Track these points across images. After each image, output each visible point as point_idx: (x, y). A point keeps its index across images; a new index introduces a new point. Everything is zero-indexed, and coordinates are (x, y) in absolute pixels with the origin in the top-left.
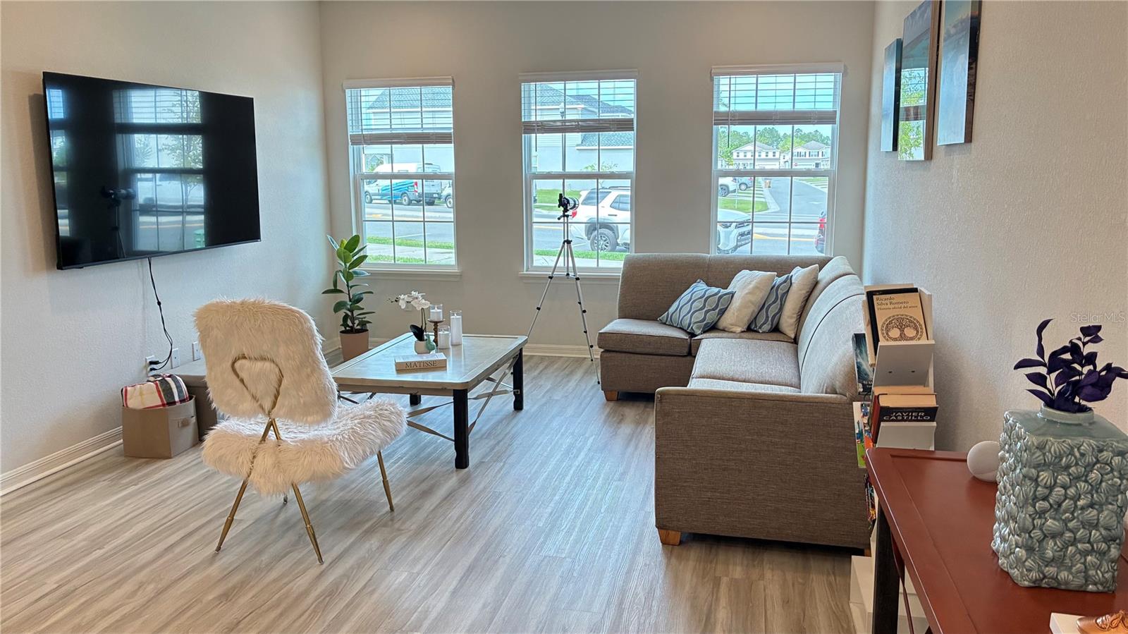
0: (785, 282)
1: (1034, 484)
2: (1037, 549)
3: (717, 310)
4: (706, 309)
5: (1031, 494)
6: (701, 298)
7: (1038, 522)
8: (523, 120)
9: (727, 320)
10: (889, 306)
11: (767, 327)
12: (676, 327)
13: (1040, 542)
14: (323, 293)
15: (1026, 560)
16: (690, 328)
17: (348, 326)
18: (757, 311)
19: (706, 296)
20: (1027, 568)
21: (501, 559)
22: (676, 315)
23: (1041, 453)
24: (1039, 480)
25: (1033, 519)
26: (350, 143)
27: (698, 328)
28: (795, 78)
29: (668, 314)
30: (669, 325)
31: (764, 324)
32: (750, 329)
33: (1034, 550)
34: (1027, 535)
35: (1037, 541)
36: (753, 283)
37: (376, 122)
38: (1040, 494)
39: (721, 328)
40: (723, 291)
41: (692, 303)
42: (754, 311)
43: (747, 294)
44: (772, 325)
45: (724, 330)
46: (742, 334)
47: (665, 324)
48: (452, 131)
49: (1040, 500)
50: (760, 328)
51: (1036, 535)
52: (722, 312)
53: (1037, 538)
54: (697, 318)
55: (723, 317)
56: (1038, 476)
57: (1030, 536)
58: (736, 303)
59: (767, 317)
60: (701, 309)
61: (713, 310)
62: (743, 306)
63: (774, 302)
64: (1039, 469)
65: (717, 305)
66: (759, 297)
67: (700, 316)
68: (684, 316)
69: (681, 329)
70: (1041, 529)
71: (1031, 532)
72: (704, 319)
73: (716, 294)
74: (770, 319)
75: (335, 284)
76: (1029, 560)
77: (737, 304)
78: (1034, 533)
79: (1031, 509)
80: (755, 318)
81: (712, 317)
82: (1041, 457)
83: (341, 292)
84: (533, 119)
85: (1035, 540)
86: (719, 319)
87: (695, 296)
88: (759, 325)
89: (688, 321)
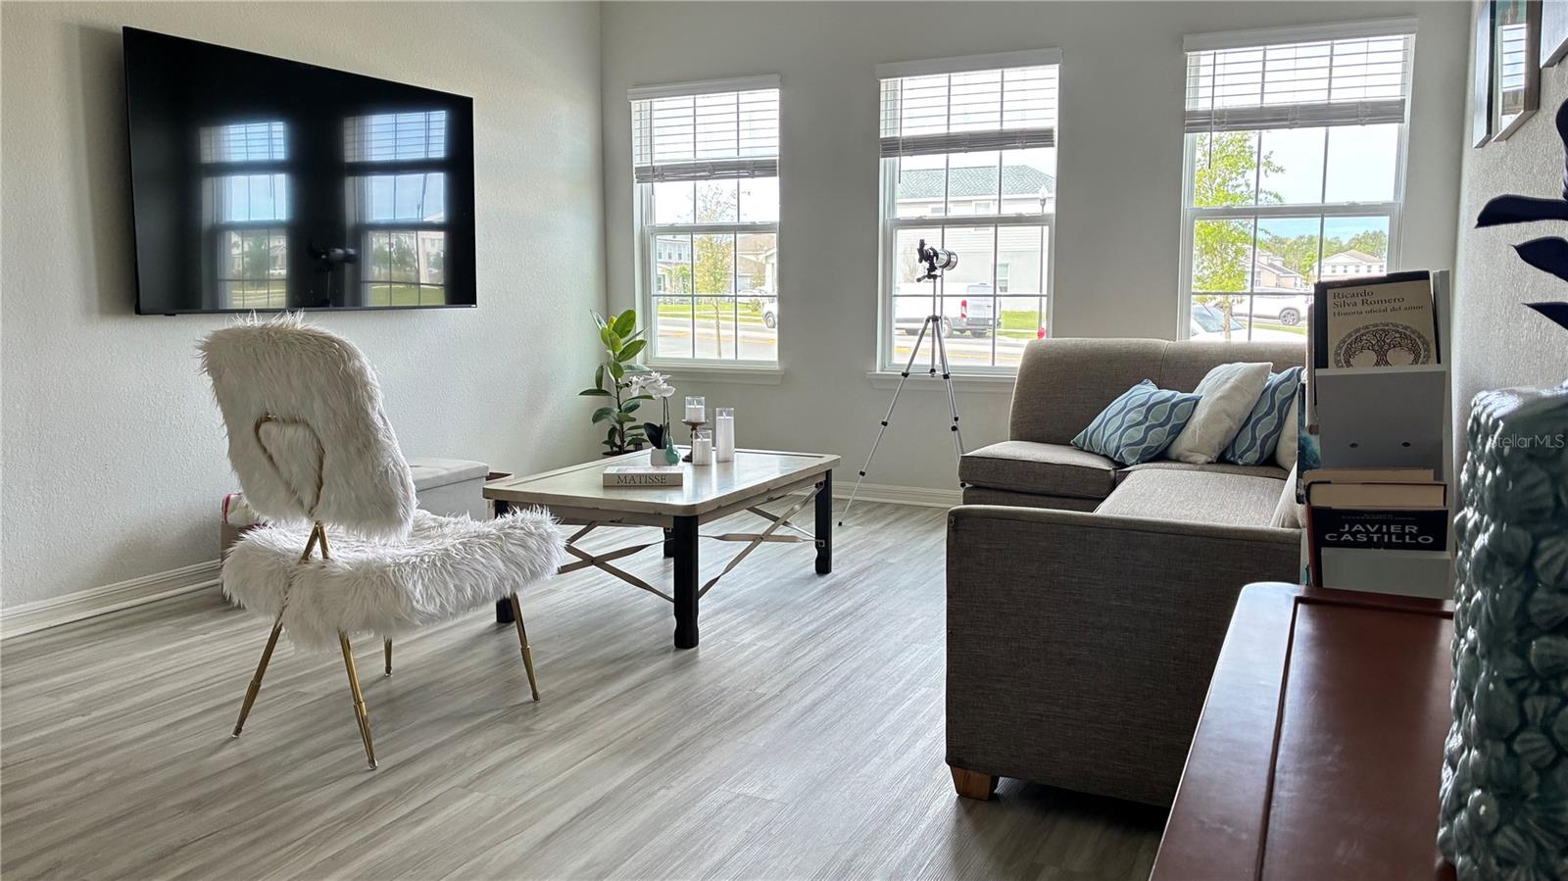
0: (1288, 379)
1: (1521, 579)
2: (1534, 795)
3: (1168, 427)
4: (1147, 424)
5: (1512, 614)
6: (1142, 405)
7: (1536, 705)
8: (882, 136)
9: (1185, 442)
10: (1360, 308)
11: (1252, 456)
12: (1098, 454)
13: (1545, 772)
14: (581, 394)
15: (1496, 830)
16: (1118, 455)
17: (616, 446)
18: (1236, 428)
19: (1150, 403)
20: (1503, 854)
21: (662, 791)
22: (1099, 432)
23: (1542, 474)
24: (1538, 564)
25: (1522, 696)
26: (635, 180)
27: (1132, 454)
28: (1332, 48)
29: (1087, 432)
30: (1086, 451)
31: (1248, 450)
32: (1224, 459)
33: (1524, 797)
34: (1501, 748)
35: (1535, 767)
36: (1232, 380)
37: (671, 149)
38: (1543, 612)
39: (1174, 456)
40: (1180, 396)
41: (1127, 413)
42: (1231, 428)
43: (1218, 399)
44: (1262, 453)
45: (1177, 460)
46: (1207, 467)
47: (1082, 449)
48: (777, 158)
49: (1541, 633)
50: (1241, 457)
51: (1528, 746)
52: (1178, 430)
53: (1534, 757)
54: (1131, 437)
55: (1178, 439)
56: (1534, 552)
57: (1510, 751)
58: (1201, 414)
59: (1254, 438)
60: (1139, 424)
61: (1161, 425)
62: (1212, 418)
63: (1267, 414)
64: (1539, 529)
65: (1168, 419)
66: (1241, 406)
67: (1137, 434)
68: (1111, 435)
69: (1105, 456)
70: (1546, 730)
71: (1513, 736)
72: (1143, 440)
73: (1167, 400)
74: (1259, 442)
75: (599, 381)
76: (1508, 830)
77: (1202, 416)
78: (1526, 741)
79: (1512, 662)
80: (1234, 441)
81: (1157, 437)
82: (1545, 488)
83: (605, 393)
84: (898, 135)
85: (1527, 768)
86: (1172, 442)
87: (1133, 402)
88: (1238, 453)
89: (1115, 444)
